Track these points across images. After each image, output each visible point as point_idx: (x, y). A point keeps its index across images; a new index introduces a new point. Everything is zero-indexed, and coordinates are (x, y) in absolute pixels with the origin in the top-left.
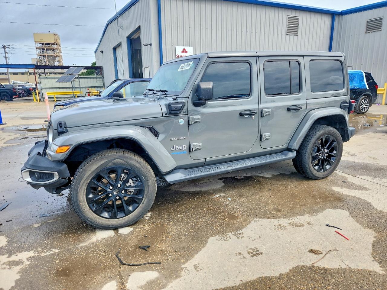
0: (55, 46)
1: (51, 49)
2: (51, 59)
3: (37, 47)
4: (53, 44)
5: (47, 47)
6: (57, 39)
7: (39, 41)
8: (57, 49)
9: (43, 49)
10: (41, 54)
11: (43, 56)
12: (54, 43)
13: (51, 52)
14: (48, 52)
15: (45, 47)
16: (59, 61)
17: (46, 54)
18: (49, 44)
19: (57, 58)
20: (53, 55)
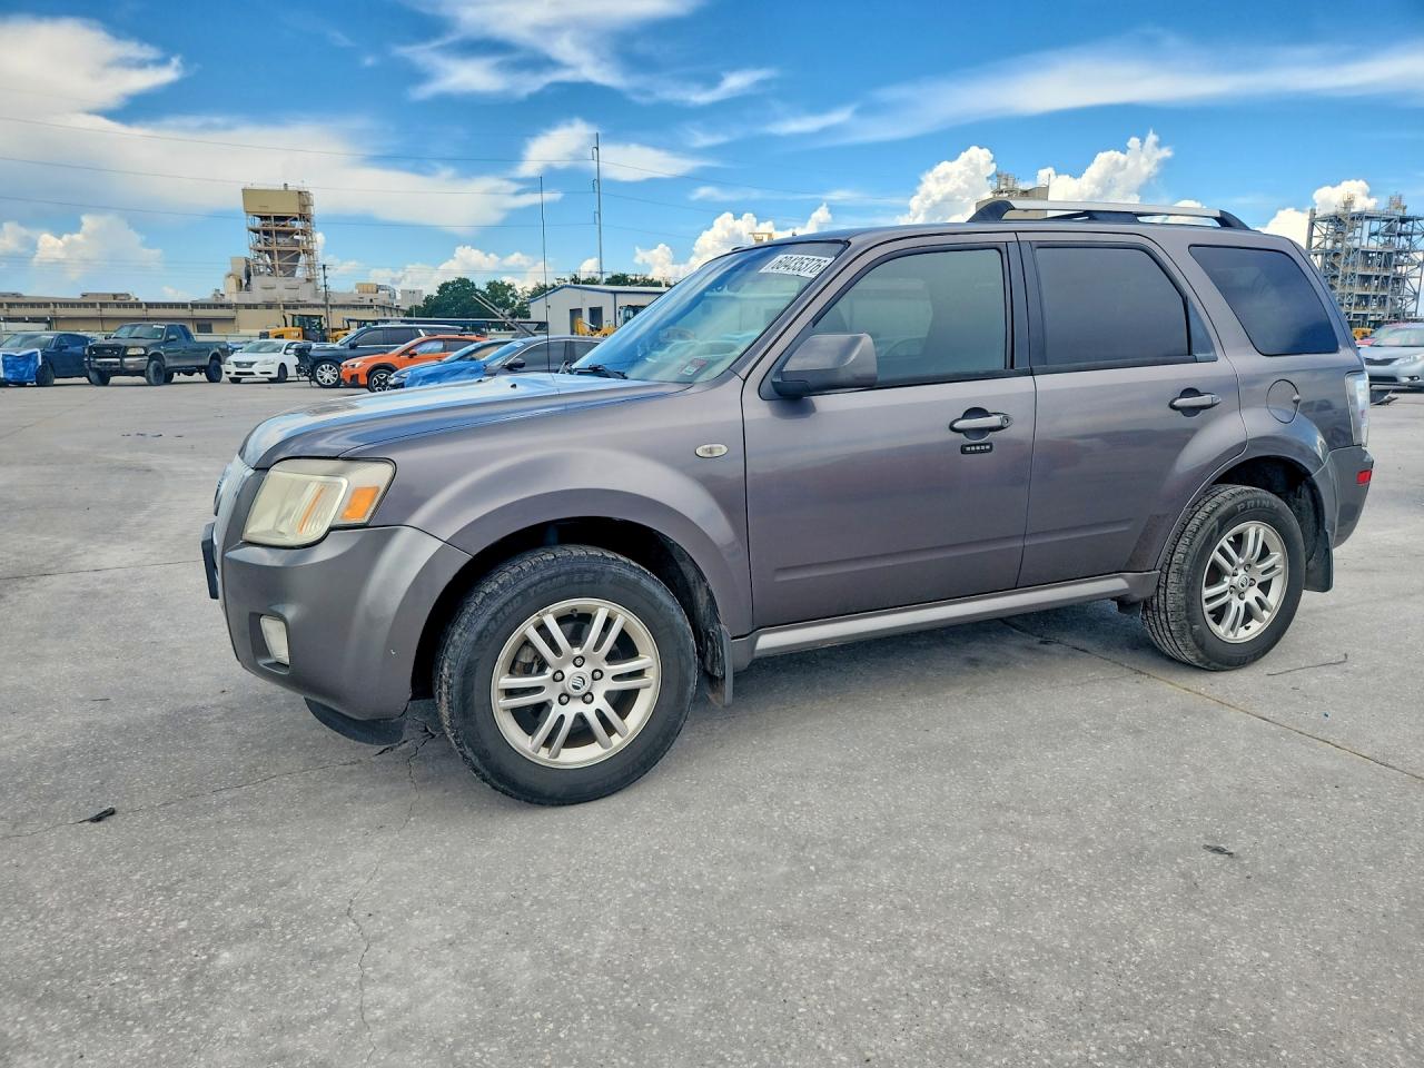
0: (299, 225)
1: (289, 234)
2: (288, 261)
3: (250, 226)
4: (296, 219)
5: (277, 228)
6: (305, 206)
7: (257, 209)
8: (304, 232)
9: (266, 233)
10: (259, 246)
11: (266, 252)
12: (297, 216)
13: (287, 240)
14: (280, 240)
15: (272, 226)
16: (310, 265)
17: (274, 248)
18: (285, 218)
19: (303, 259)
20: (294, 249)
